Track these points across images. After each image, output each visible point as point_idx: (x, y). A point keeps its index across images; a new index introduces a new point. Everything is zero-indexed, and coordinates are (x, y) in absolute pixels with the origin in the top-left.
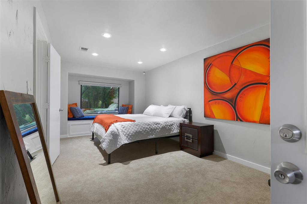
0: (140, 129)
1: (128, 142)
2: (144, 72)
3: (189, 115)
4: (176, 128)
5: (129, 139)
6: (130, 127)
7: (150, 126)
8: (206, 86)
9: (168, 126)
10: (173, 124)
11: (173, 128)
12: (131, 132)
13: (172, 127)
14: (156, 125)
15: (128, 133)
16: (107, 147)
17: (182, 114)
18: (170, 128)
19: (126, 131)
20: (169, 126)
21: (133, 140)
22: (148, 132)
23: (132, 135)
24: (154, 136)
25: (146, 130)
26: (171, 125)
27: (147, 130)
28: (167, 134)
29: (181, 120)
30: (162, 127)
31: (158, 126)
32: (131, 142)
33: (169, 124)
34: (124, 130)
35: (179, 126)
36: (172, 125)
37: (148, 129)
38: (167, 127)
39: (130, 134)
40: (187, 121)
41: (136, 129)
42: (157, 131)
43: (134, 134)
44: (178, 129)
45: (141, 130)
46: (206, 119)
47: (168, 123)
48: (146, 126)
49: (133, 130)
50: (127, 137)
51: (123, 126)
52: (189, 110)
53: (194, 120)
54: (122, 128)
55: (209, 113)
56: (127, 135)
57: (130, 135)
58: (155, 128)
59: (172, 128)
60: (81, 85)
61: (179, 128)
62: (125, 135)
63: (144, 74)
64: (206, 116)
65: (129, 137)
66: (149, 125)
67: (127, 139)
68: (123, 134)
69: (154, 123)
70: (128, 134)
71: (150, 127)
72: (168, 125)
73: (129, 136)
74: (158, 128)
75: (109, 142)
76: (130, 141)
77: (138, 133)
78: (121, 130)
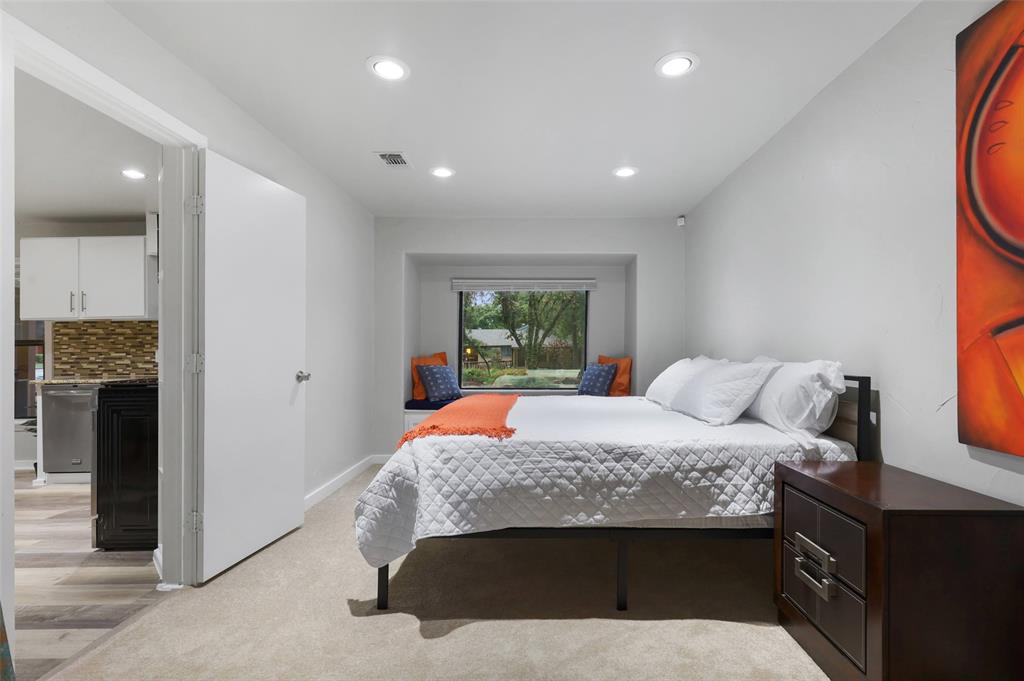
0: (524, 475)
1: (456, 531)
2: (682, 216)
3: (854, 415)
4: (747, 487)
5: (464, 516)
6: (478, 459)
7: (579, 464)
8: (974, 220)
9: (695, 474)
10: (726, 466)
11: (729, 489)
12: (479, 486)
13: (720, 481)
14: (618, 460)
15: (463, 487)
16: (367, 539)
17: (801, 410)
18: (704, 483)
19: (454, 479)
20: (704, 472)
21: (484, 525)
22: (564, 494)
23: (480, 499)
24: (599, 517)
25: (554, 485)
26: (710, 469)
27: (559, 481)
28: (682, 517)
29: (792, 442)
30: (655, 477)
31: (628, 470)
32: (473, 530)
33: (701, 465)
34: (446, 472)
35: (770, 477)
36: (719, 471)
37: (570, 479)
38: (686, 478)
39: (472, 496)
40: (836, 452)
41: (504, 475)
42: (622, 496)
43: (491, 495)
44: (765, 493)
45: (529, 482)
46: (972, 457)
47: (691, 459)
48: (561, 463)
49: (487, 476)
50: (456, 505)
51: (445, 456)
52: (855, 384)
53: (894, 452)
54: (438, 464)
55: (994, 413)
56: (455, 498)
57: (469, 497)
58: (612, 477)
59: (722, 488)
60: (461, 293)
61: (771, 494)
62: (447, 497)
63: (681, 222)
64: (970, 433)
65: (464, 506)
66: (575, 458)
67: (456, 513)
68: (439, 490)
69: (609, 452)
70: (464, 495)
71: (579, 471)
72: (693, 468)
73: (465, 502)
74: (629, 477)
75: (376, 519)
76: (468, 529)
77: (509, 493)
78: (430, 471)
